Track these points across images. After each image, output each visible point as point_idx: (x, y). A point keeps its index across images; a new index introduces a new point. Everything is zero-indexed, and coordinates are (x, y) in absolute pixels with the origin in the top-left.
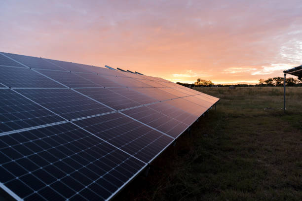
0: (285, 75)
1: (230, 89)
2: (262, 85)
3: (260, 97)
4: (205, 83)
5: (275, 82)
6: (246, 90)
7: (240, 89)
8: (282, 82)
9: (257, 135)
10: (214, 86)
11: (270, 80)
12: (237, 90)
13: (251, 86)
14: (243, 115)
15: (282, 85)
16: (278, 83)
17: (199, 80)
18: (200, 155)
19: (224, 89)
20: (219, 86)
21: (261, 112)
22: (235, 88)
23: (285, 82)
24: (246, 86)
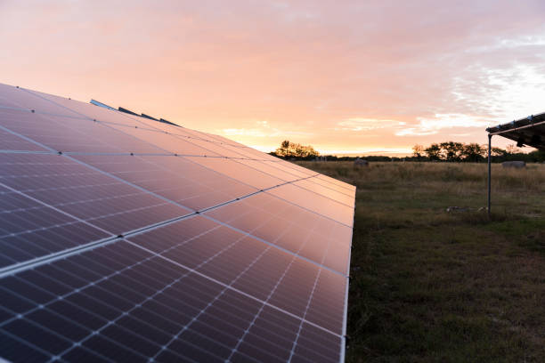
0: (490, 137)
1: (359, 166)
2: (419, 158)
3: (426, 184)
4: (299, 151)
5: (443, 152)
6: (393, 168)
7: (378, 166)
8: (457, 153)
9: (460, 265)
10: (320, 158)
11: (435, 148)
12: (373, 167)
13: (396, 159)
14: (407, 222)
15: (458, 160)
16: (450, 154)
17: (286, 144)
18: (371, 314)
19: (345, 166)
20: (330, 158)
21: (443, 216)
22: (367, 164)
23: (462, 153)
24: (386, 159)
